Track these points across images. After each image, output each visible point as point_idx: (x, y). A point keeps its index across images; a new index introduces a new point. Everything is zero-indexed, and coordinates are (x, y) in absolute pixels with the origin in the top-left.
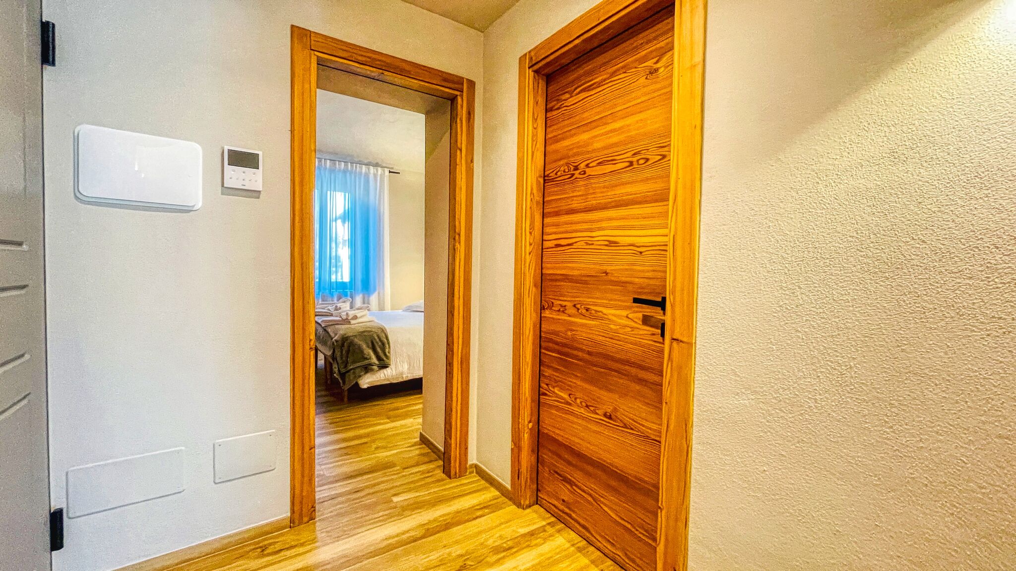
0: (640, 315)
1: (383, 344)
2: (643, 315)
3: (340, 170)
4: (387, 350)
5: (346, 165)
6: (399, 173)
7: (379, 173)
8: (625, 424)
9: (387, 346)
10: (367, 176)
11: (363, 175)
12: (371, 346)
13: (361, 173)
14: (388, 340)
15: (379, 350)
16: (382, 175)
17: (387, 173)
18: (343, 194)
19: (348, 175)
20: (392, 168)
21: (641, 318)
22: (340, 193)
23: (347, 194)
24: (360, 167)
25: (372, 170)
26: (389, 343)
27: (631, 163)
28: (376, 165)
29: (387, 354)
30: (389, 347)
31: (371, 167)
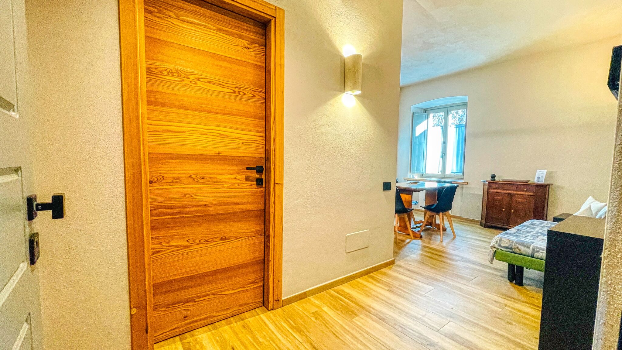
0: (244, 176)
2: (245, 176)
8: (236, 238)
21: (244, 177)
27: (234, 92)
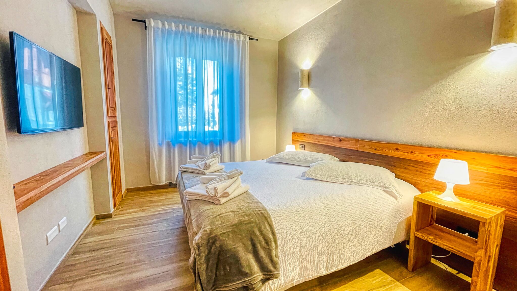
1: (267, 242)
3: (209, 37)
4: (274, 252)
5: (215, 32)
6: (257, 40)
7: (242, 39)
9: (273, 244)
10: (232, 41)
11: (229, 40)
12: (250, 248)
13: (227, 39)
14: (274, 234)
15: (262, 254)
16: (244, 43)
17: (248, 39)
18: (212, 62)
19: (216, 40)
20: (252, 36)
22: (210, 61)
23: (216, 62)
24: (226, 34)
25: (236, 36)
26: (275, 241)
28: (239, 33)
29: (275, 258)
30: (277, 247)
31: (235, 34)
